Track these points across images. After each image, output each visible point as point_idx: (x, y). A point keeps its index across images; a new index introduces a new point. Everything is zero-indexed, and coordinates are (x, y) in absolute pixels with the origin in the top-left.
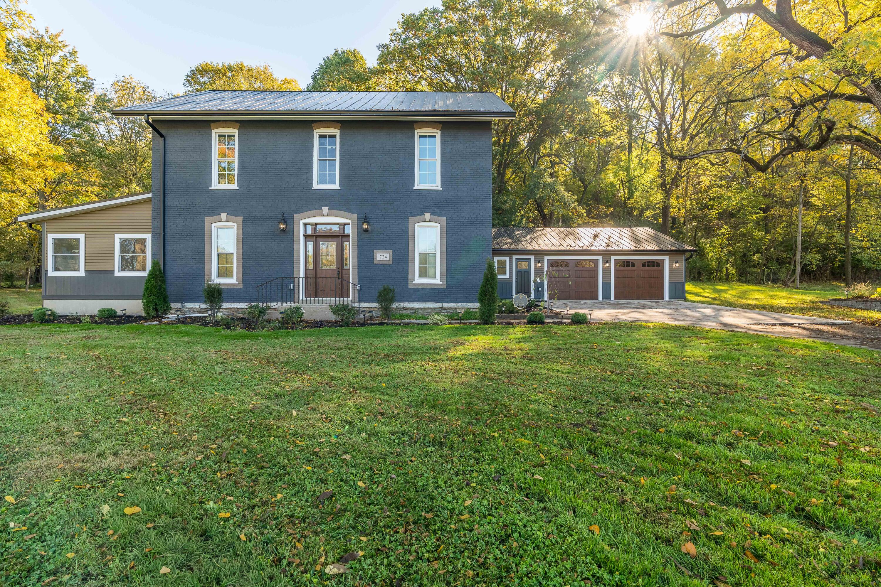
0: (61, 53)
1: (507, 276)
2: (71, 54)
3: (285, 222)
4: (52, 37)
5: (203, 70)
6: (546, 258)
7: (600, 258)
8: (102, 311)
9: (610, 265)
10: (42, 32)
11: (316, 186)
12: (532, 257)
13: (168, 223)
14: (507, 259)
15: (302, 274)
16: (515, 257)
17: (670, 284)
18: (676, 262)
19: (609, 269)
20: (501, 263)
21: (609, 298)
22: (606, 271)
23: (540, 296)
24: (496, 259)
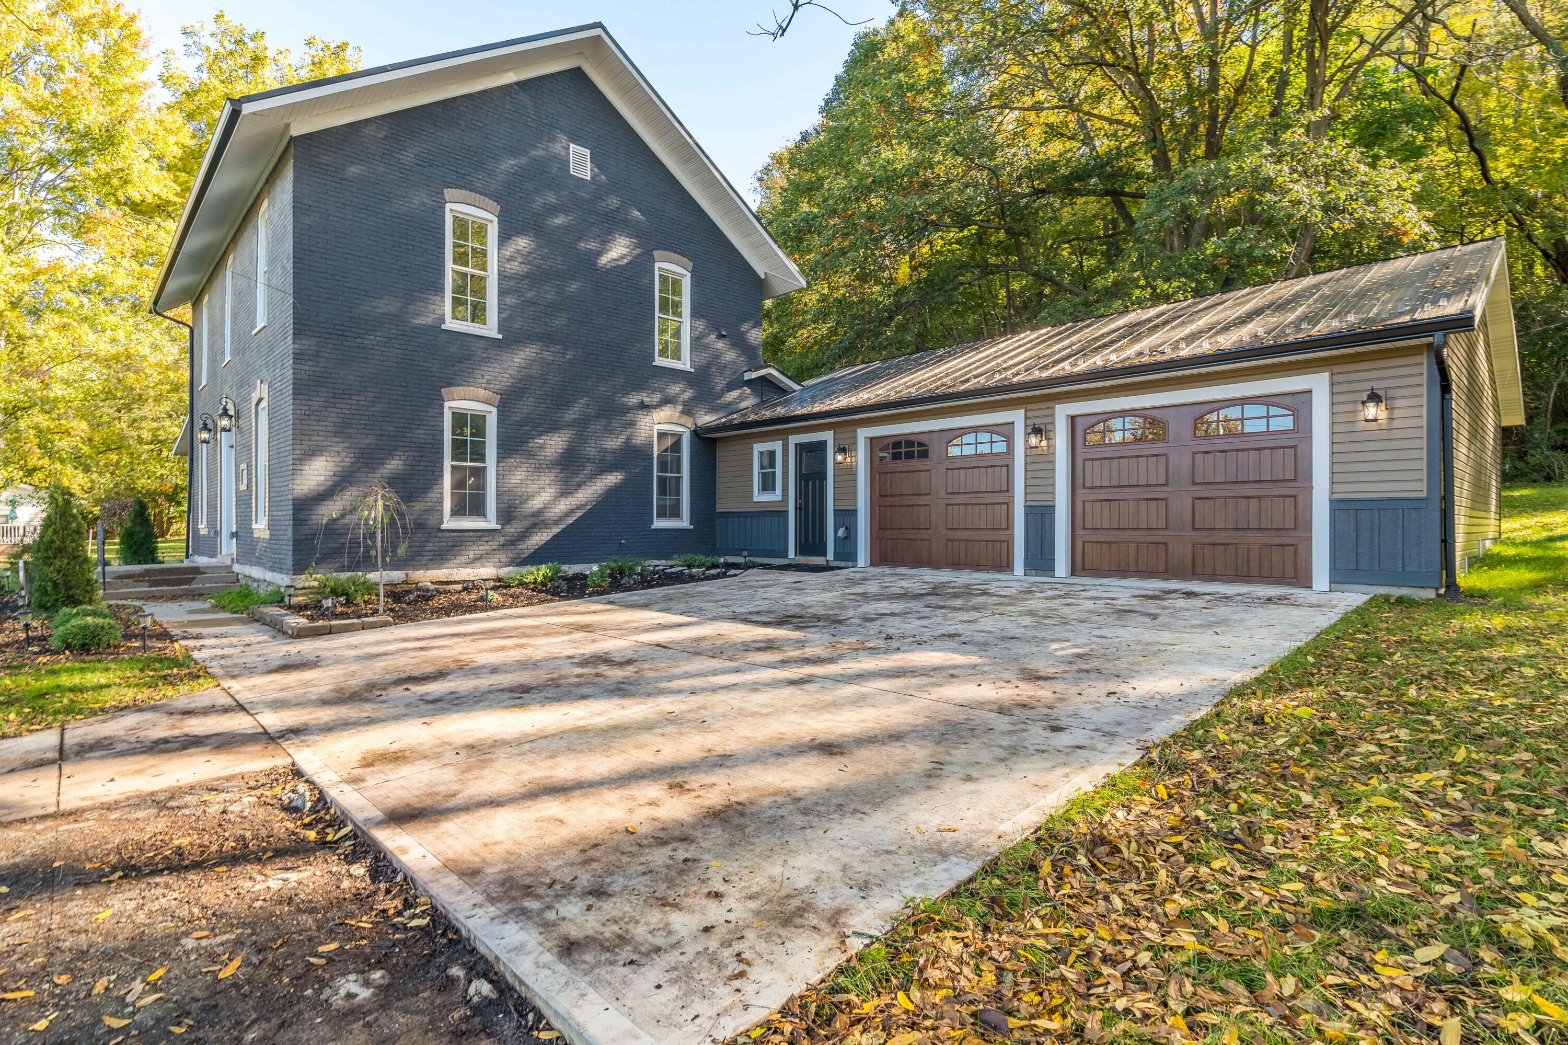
1: (777, 496)
6: (863, 434)
7: (1019, 418)
9: (1051, 440)
14: (778, 447)
16: (793, 441)
17: (1338, 507)
18: (1374, 397)
19: (1048, 458)
20: (768, 460)
21: (1049, 567)
22: (1040, 467)
23: (845, 553)
24: (757, 449)
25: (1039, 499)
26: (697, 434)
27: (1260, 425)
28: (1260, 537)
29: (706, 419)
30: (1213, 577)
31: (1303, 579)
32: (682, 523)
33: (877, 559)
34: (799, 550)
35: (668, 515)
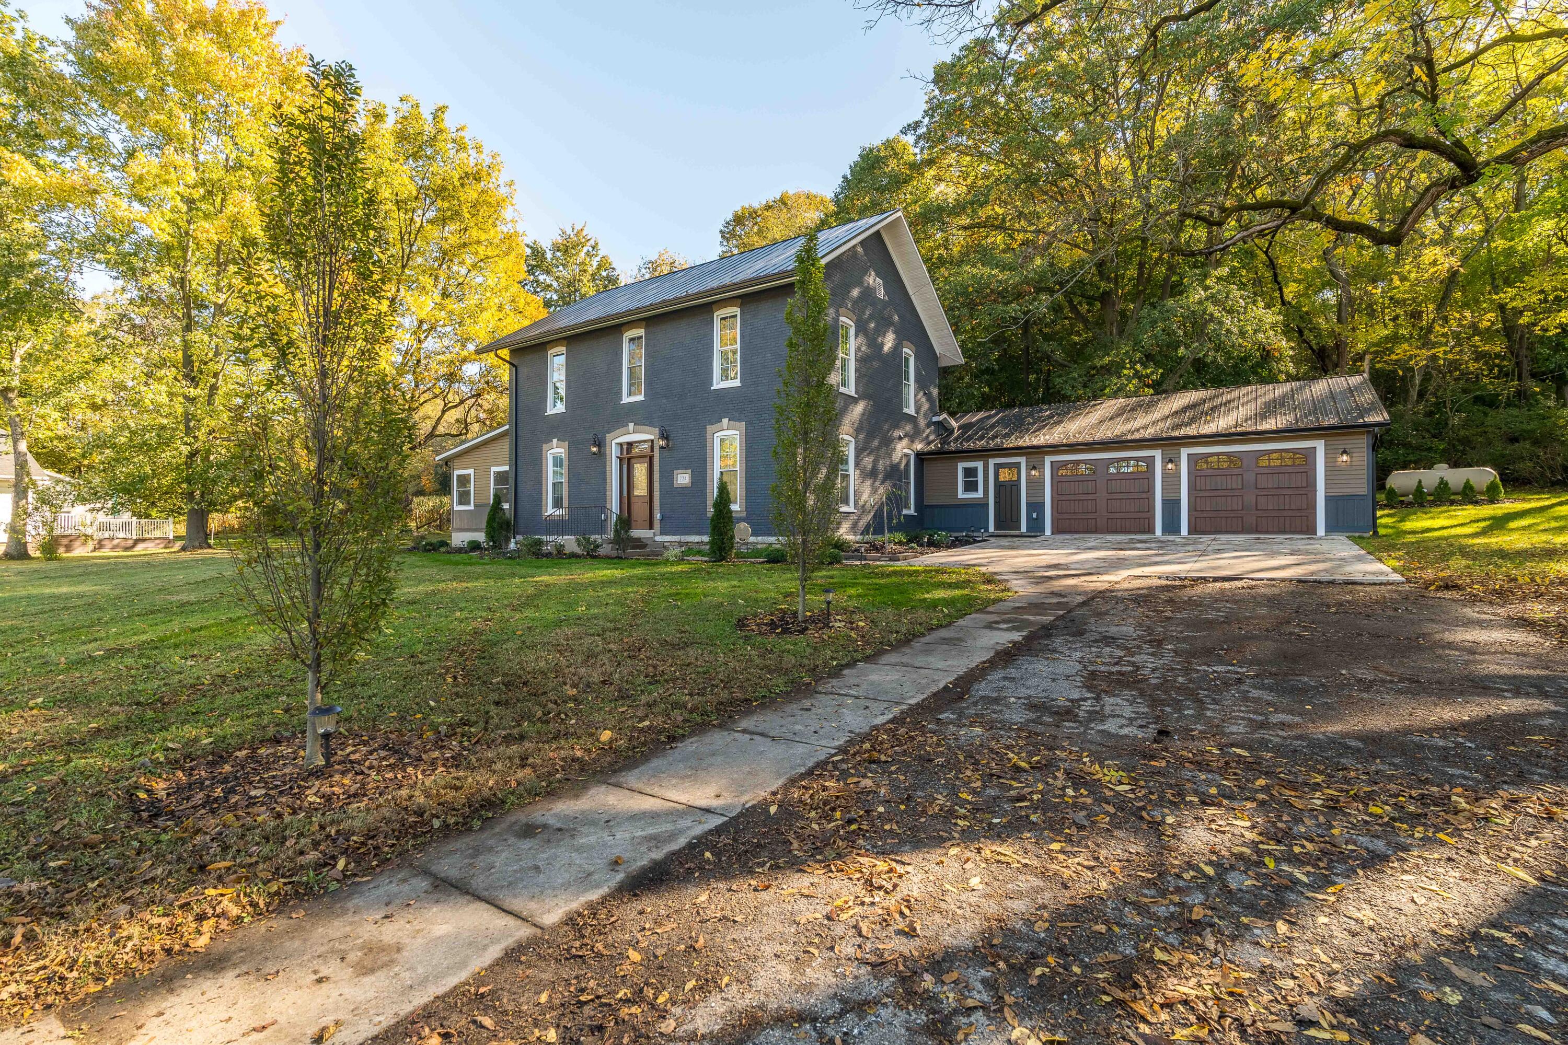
1: (980, 494)
2: (594, 247)
3: (599, 444)
5: (739, 220)
6: (1048, 459)
7: (1157, 454)
8: (470, 542)
9: (1178, 466)
11: (626, 399)
12: (1022, 460)
13: (520, 454)
14: (979, 465)
15: (615, 500)
16: (992, 462)
17: (1330, 499)
18: (1345, 452)
19: (1177, 475)
20: (970, 473)
21: (1177, 531)
22: (1171, 480)
23: (1036, 527)
24: (961, 466)
25: (1172, 496)
26: (918, 455)
27: (1278, 463)
28: (1290, 513)
29: (919, 446)
30: (1267, 532)
31: (1309, 529)
32: (912, 511)
33: (1056, 530)
34: (997, 527)
35: (907, 506)
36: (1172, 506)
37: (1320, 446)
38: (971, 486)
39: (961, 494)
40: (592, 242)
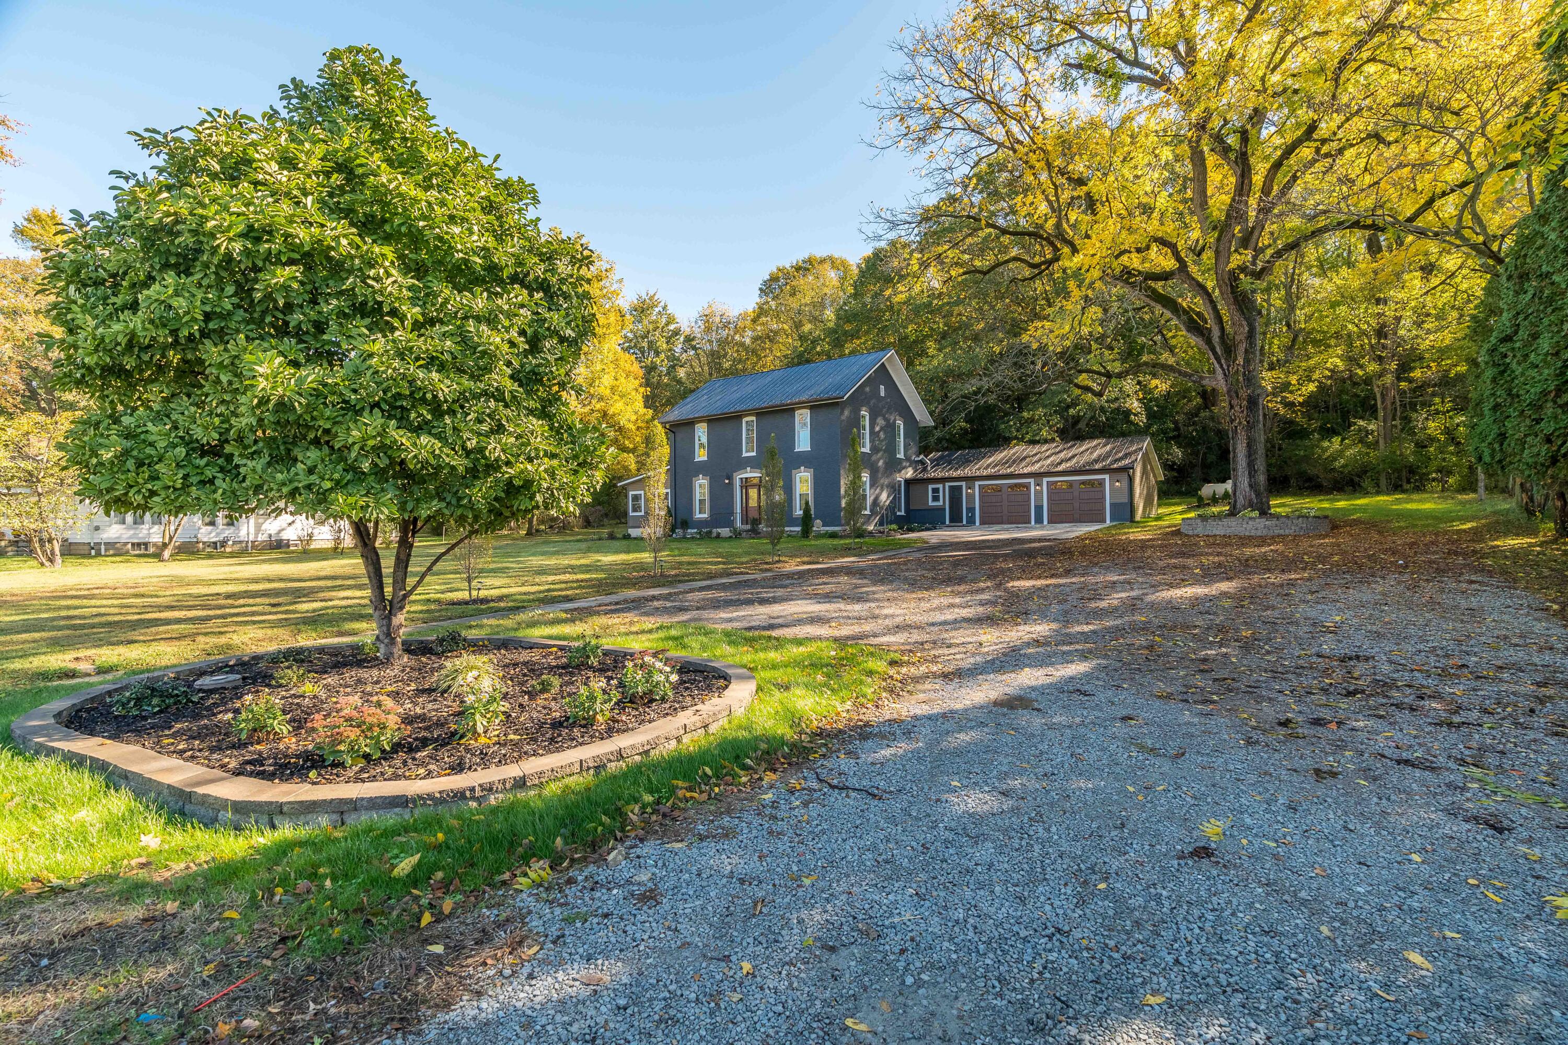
0: (657, 310)
1: (941, 503)
3: (728, 478)
4: (651, 298)
6: (977, 483)
10: (644, 296)
11: (745, 455)
12: (964, 484)
13: (677, 483)
14: (940, 486)
15: (739, 511)
16: (947, 484)
17: (1111, 504)
18: (1117, 481)
19: (1042, 492)
20: (936, 491)
21: (1042, 522)
22: (1039, 494)
23: (971, 521)
24: (930, 487)
25: (1039, 504)
26: (906, 481)
28: (1095, 512)
29: (906, 476)
30: (1084, 522)
31: (1103, 520)
32: (903, 513)
33: (982, 523)
34: (951, 521)
35: (900, 510)
36: (1039, 508)
37: (1107, 477)
38: (936, 499)
39: (931, 503)
40: (662, 304)
